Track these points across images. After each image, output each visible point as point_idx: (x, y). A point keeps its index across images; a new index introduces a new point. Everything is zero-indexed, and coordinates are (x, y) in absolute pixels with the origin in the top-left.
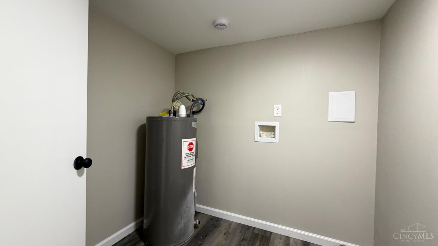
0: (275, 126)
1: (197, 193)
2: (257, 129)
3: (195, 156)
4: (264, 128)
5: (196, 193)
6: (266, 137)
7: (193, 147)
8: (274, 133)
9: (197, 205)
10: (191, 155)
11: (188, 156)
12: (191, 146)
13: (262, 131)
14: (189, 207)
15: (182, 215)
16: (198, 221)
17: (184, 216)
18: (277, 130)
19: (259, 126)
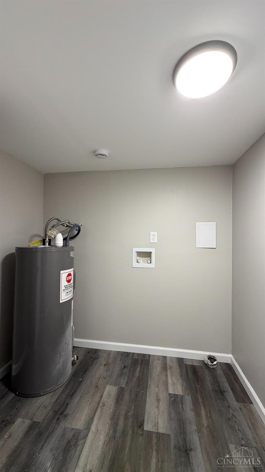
0: (151, 252)
1: (75, 327)
2: (135, 254)
3: (73, 287)
4: (141, 254)
5: (73, 326)
6: (143, 263)
7: (71, 278)
8: (151, 259)
9: (75, 340)
10: (69, 287)
11: (66, 288)
12: (70, 277)
13: (139, 257)
14: (67, 343)
15: (60, 353)
16: (75, 356)
17: (63, 354)
18: (153, 256)
19: (136, 252)
